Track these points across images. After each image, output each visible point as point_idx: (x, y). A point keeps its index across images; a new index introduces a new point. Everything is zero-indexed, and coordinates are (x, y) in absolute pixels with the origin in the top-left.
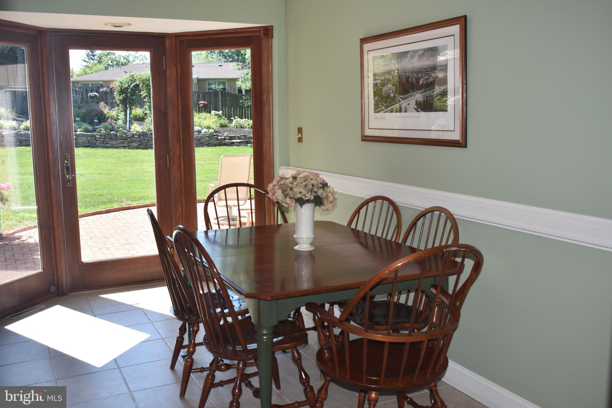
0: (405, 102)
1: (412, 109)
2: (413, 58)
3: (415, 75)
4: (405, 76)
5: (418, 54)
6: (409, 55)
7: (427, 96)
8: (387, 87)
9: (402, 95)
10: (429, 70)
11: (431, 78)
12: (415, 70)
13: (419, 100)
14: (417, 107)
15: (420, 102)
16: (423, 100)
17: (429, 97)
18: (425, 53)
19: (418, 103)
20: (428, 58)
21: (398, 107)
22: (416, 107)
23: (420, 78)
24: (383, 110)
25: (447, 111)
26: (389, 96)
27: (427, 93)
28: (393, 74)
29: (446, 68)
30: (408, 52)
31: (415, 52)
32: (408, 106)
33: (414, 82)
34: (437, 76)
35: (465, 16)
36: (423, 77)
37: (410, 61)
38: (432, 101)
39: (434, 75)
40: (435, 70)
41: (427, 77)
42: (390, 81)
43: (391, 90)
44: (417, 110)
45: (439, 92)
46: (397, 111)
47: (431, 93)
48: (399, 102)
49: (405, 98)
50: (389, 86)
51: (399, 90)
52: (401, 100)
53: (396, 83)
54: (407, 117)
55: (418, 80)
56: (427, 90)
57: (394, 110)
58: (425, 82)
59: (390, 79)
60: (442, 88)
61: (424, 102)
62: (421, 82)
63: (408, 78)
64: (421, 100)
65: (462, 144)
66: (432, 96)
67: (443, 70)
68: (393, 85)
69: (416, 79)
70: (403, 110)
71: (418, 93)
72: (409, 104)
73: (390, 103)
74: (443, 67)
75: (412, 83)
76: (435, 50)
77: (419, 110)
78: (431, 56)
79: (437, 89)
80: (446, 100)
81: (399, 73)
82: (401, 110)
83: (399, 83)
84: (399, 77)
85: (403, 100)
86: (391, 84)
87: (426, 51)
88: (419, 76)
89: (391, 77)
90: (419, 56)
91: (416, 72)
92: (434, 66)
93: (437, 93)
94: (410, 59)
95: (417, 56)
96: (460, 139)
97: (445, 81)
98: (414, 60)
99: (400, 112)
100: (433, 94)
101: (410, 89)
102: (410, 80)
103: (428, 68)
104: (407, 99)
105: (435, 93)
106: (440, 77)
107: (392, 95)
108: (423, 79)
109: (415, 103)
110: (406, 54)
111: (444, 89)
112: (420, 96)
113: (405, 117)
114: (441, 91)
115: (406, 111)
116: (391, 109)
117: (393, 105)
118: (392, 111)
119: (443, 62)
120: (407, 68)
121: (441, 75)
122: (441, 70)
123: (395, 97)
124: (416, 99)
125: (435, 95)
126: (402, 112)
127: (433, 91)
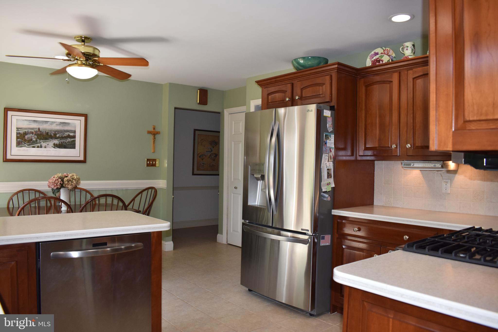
0: (45, 144)
1: (50, 146)
2: (52, 125)
3: (53, 132)
4: (46, 132)
5: (56, 123)
6: (49, 123)
7: (62, 142)
9: (43, 140)
10: (64, 131)
11: (65, 135)
12: (53, 130)
15: (57, 144)
16: (59, 143)
18: (61, 124)
19: (54, 144)
21: (40, 145)
22: (54, 146)
23: (57, 134)
24: (26, 146)
25: (75, 148)
26: (32, 140)
27: (62, 141)
28: (36, 130)
29: (75, 132)
30: (48, 121)
31: (53, 123)
32: (47, 145)
33: (52, 135)
34: (69, 134)
35: (87, 114)
36: (59, 134)
37: (49, 126)
38: (65, 144)
39: (67, 134)
40: (67, 132)
41: (62, 134)
42: (32, 133)
43: (33, 137)
44: (54, 148)
45: (70, 141)
46: (38, 147)
47: (64, 141)
48: (40, 143)
49: (45, 142)
50: (31, 135)
51: (40, 138)
52: (42, 142)
53: (37, 134)
54: (46, 150)
55: (55, 135)
56: (62, 139)
57: (36, 147)
58: (61, 136)
59: (32, 132)
60: (72, 140)
61: (59, 144)
62: (58, 136)
63: (48, 133)
64: (57, 143)
65: (84, 161)
66: (65, 142)
67: (73, 132)
68: (35, 135)
69: (54, 134)
70: (43, 147)
71: (55, 140)
72: (48, 144)
73: (32, 143)
74: (72, 131)
75: (51, 135)
76: (68, 124)
77: (56, 148)
78: (65, 126)
79: (69, 140)
80: (75, 144)
81: (41, 130)
82: (41, 147)
83: (41, 134)
84: (40, 132)
85: (43, 142)
86: (33, 134)
87: (62, 123)
88: (56, 133)
89: (33, 131)
90: (57, 125)
91: (54, 131)
92: (67, 130)
93: (69, 141)
94: (49, 125)
95: (55, 124)
96: (83, 160)
97: (74, 137)
98: (53, 126)
99: (41, 148)
100: (66, 141)
101: (49, 138)
102: (49, 134)
103: (63, 131)
104: (47, 142)
105: (67, 141)
106: (71, 135)
107: (34, 140)
108: (59, 135)
109: (53, 144)
110: (46, 122)
111: (73, 140)
112: (56, 142)
113: (44, 150)
114: (72, 141)
115: (45, 148)
116: (33, 146)
117: (35, 144)
118: (34, 147)
119: (73, 129)
120: (47, 129)
121: (72, 134)
122: (72, 132)
123: (36, 140)
124: (53, 142)
125: (67, 142)
126: (42, 148)
127: (67, 140)
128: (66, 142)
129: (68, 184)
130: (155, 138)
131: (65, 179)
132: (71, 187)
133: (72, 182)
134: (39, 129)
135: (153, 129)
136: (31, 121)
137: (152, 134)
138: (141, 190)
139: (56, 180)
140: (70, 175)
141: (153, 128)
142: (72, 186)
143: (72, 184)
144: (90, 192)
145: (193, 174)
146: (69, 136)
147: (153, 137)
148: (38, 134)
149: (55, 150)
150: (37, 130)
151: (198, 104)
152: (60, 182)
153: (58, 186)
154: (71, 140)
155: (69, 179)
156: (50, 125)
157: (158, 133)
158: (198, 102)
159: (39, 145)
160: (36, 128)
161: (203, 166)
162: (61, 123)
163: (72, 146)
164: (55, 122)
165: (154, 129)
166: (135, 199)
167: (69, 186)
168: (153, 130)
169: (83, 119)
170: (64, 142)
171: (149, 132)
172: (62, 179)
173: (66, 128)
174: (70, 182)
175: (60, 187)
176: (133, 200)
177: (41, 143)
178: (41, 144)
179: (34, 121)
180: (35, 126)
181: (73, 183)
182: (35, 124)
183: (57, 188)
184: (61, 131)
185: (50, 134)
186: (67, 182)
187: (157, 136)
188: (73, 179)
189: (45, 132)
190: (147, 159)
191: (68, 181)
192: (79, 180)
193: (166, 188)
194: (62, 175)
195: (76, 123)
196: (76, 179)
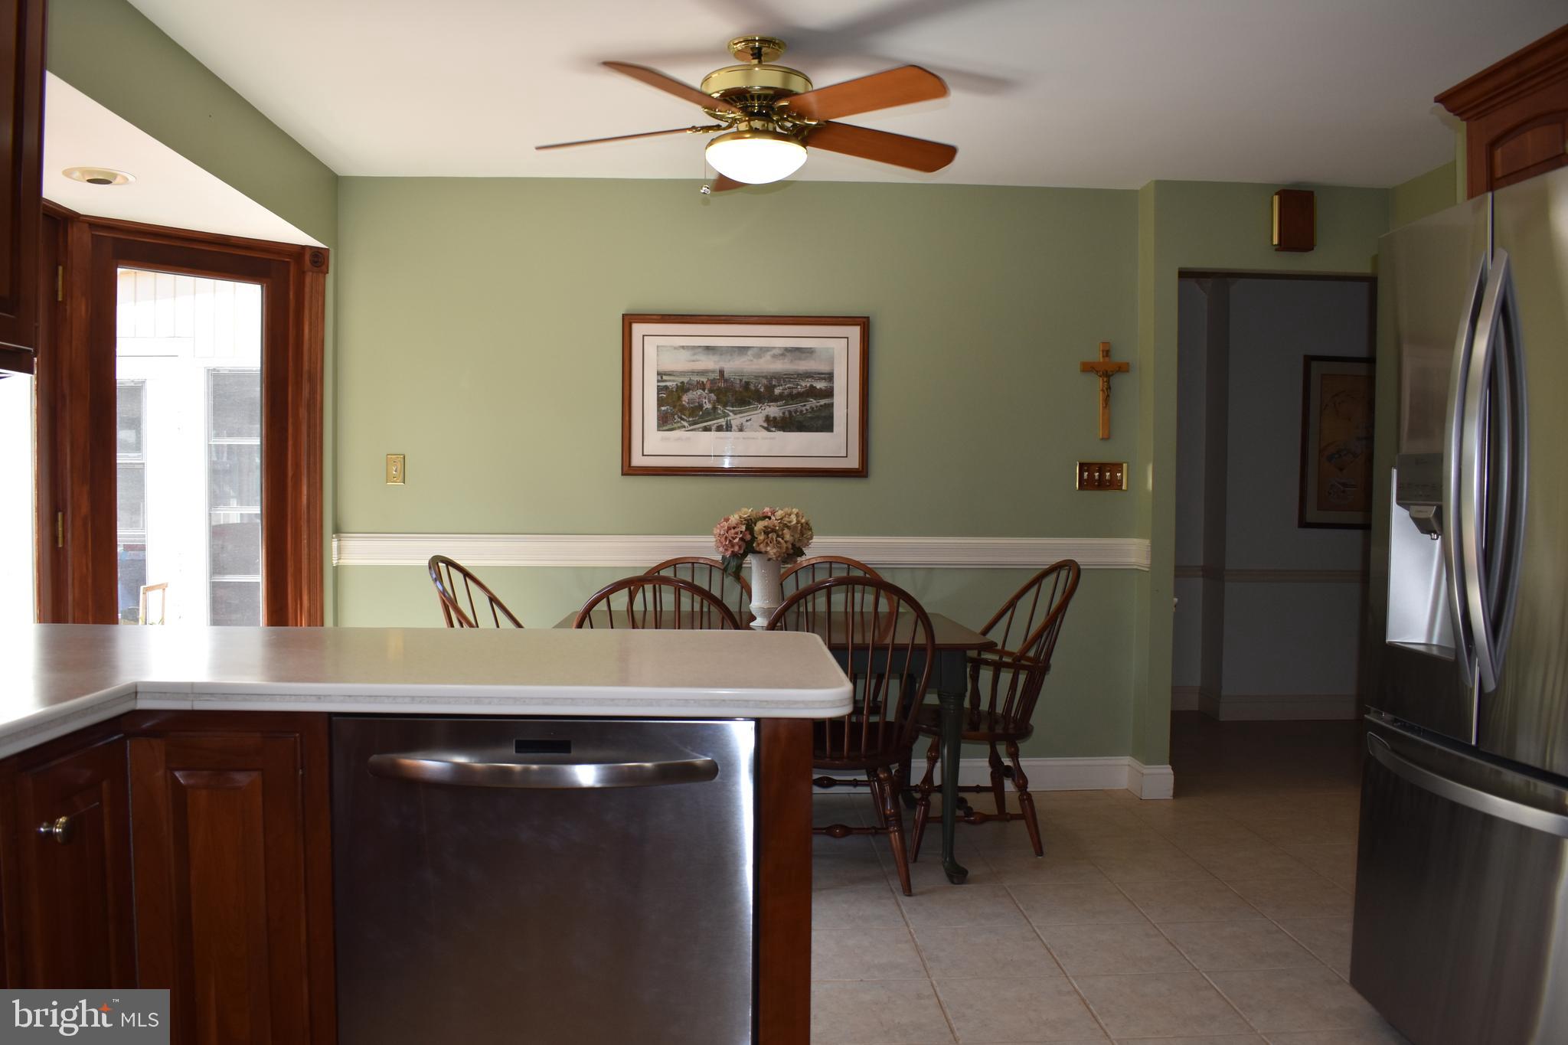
0: (741, 417)
1: (756, 426)
2: (761, 358)
3: (765, 381)
4: (741, 380)
5: (771, 353)
6: (750, 352)
7: (790, 412)
8: (695, 393)
9: (733, 407)
10: (795, 376)
11: (799, 387)
12: (764, 375)
13: (772, 416)
14: (768, 425)
15: (775, 418)
16: (781, 415)
17: (796, 412)
18: (787, 354)
19: (767, 419)
20: (792, 361)
21: (724, 424)
22: (765, 425)
23: (775, 386)
24: (684, 427)
25: (832, 431)
26: (701, 406)
27: (792, 407)
28: (712, 376)
29: (830, 377)
30: (749, 347)
31: (763, 350)
32: (748, 423)
33: (762, 390)
34: (811, 386)
35: (868, 318)
36: (782, 385)
37: (752, 361)
38: (801, 418)
39: (806, 384)
40: (807, 377)
41: (791, 385)
42: (702, 386)
43: (705, 398)
44: (768, 429)
45: (817, 407)
46: (719, 429)
47: (799, 406)
48: (724, 417)
49: (741, 412)
50: (700, 392)
51: (724, 399)
52: (731, 414)
53: (717, 390)
54: (744, 438)
55: (770, 388)
56: (791, 402)
57: (714, 428)
58: (786, 392)
59: (703, 382)
60: (823, 402)
61: (783, 419)
62: (777, 391)
63: (747, 383)
64: (776, 415)
65: (861, 473)
66: (802, 411)
67: (824, 379)
68: (711, 391)
69: (766, 387)
70: (734, 427)
71: (770, 406)
72: (750, 420)
73: (702, 417)
74: (822, 374)
75: (757, 391)
76: (808, 352)
77: (774, 429)
78: (800, 359)
79: (813, 403)
80: (831, 417)
81: (726, 375)
82: (729, 428)
83: (727, 390)
84: (726, 381)
85: (735, 414)
86: (704, 390)
87: (790, 351)
88: (774, 383)
89: (705, 380)
90: (774, 356)
91: (765, 377)
92: (807, 373)
93: (812, 408)
94: (752, 358)
95: (768, 356)
96: (857, 467)
97: (829, 393)
98: (762, 361)
99: (727, 431)
100: (804, 408)
101: (753, 399)
102: (752, 387)
103: (792, 375)
104: (745, 412)
105: (808, 407)
106: (818, 387)
107: (708, 406)
108: (781, 388)
109: (764, 419)
110: (743, 350)
111: (825, 404)
112: (774, 410)
113: (738, 438)
114: (821, 406)
115: (741, 430)
116: (705, 426)
117: (710, 420)
118: (707, 429)
119: (823, 368)
120: (745, 370)
121: (820, 385)
122: (821, 379)
123: (715, 408)
124: (765, 413)
125: (807, 410)
126: (731, 431)
127: (805, 405)
128: (805, 412)
129: (767, 543)
130: (1109, 388)
131: (760, 526)
132: (775, 551)
133: (778, 536)
134: (722, 372)
135: (1103, 356)
136: (700, 350)
137: (1097, 372)
138: (1038, 573)
139: (729, 529)
140: (779, 513)
141: (1103, 351)
142: (780, 548)
143: (779, 543)
144: (878, 573)
145: (1303, 524)
146: (812, 392)
147: (1104, 382)
148: (719, 389)
149: (771, 438)
150: (717, 376)
151: (1276, 250)
152: (741, 536)
153: (736, 549)
154: (818, 404)
155: (771, 526)
156: (755, 360)
157: (1123, 368)
158: (1276, 241)
159: (722, 421)
160: (713, 372)
161: (1344, 492)
162: (787, 350)
163: (823, 422)
164: (767, 349)
165: (1107, 353)
166: (1018, 603)
167: (769, 549)
168: (1101, 360)
169: (854, 332)
170: (796, 411)
171: (1088, 368)
172: (750, 524)
173: (804, 366)
174: (773, 536)
175: (742, 552)
176: (1012, 604)
177: (729, 415)
178: (729, 418)
179: (708, 348)
180: (709, 363)
181: (780, 539)
182: (711, 357)
183: (734, 555)
184: (790, 374)
185: (755, 386)
186: (761, 537)
187: (1117, 381)
188: (786, 526)
189: (738, 382)
190: (1082, 465)
191: (767, 531)
192: (805, 529)
193: (1147, 570)
194: (755, 512)
195: (833, 348)
196: (795, 527)
